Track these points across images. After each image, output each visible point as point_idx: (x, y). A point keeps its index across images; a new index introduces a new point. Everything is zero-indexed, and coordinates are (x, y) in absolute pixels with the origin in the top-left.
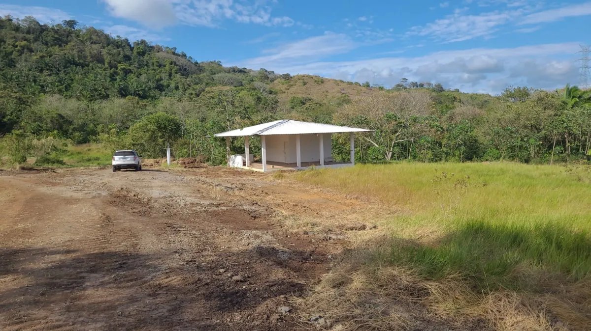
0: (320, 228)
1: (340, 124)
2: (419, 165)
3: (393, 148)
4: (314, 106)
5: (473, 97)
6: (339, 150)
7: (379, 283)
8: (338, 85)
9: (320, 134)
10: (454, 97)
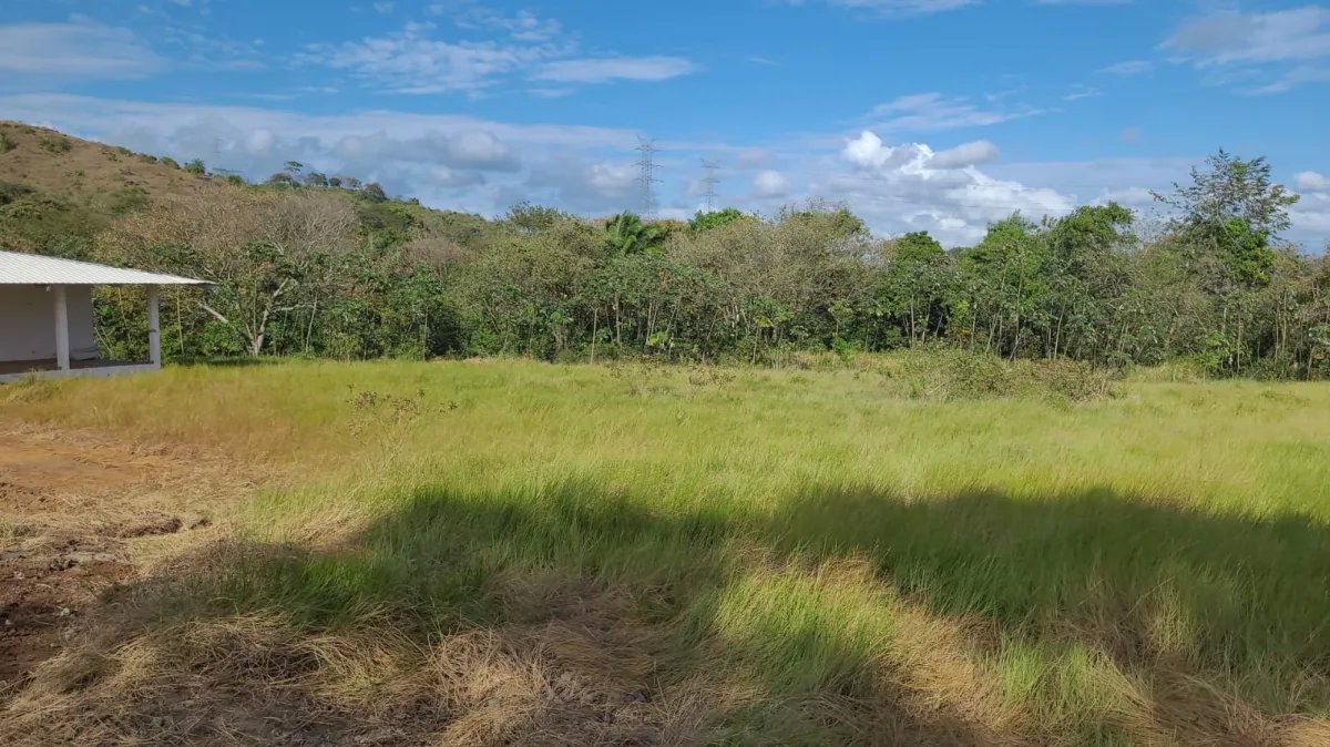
0: (42, 539)
1: (118, 260)
2: (329, 366)
3: (266, 326)
4: (38, 208)
5: (448, 219)
6: (117, 329)
7: (193, 661)
8: (113, 159)
9: (55, 287)
10: (409, 217)
